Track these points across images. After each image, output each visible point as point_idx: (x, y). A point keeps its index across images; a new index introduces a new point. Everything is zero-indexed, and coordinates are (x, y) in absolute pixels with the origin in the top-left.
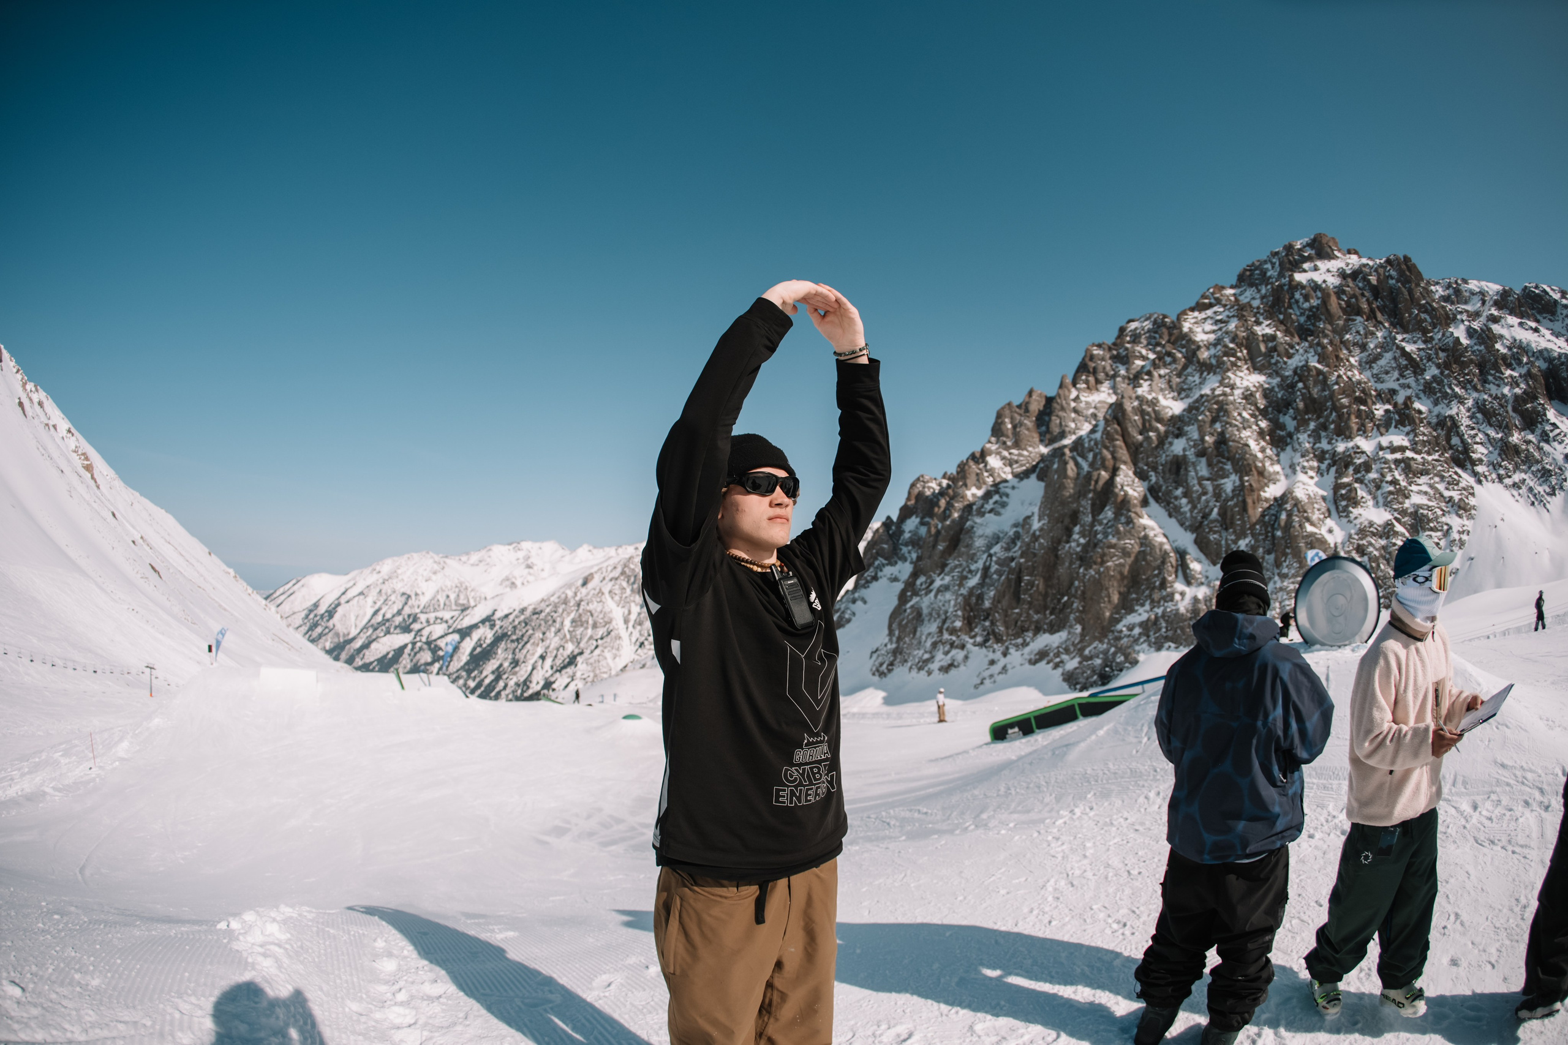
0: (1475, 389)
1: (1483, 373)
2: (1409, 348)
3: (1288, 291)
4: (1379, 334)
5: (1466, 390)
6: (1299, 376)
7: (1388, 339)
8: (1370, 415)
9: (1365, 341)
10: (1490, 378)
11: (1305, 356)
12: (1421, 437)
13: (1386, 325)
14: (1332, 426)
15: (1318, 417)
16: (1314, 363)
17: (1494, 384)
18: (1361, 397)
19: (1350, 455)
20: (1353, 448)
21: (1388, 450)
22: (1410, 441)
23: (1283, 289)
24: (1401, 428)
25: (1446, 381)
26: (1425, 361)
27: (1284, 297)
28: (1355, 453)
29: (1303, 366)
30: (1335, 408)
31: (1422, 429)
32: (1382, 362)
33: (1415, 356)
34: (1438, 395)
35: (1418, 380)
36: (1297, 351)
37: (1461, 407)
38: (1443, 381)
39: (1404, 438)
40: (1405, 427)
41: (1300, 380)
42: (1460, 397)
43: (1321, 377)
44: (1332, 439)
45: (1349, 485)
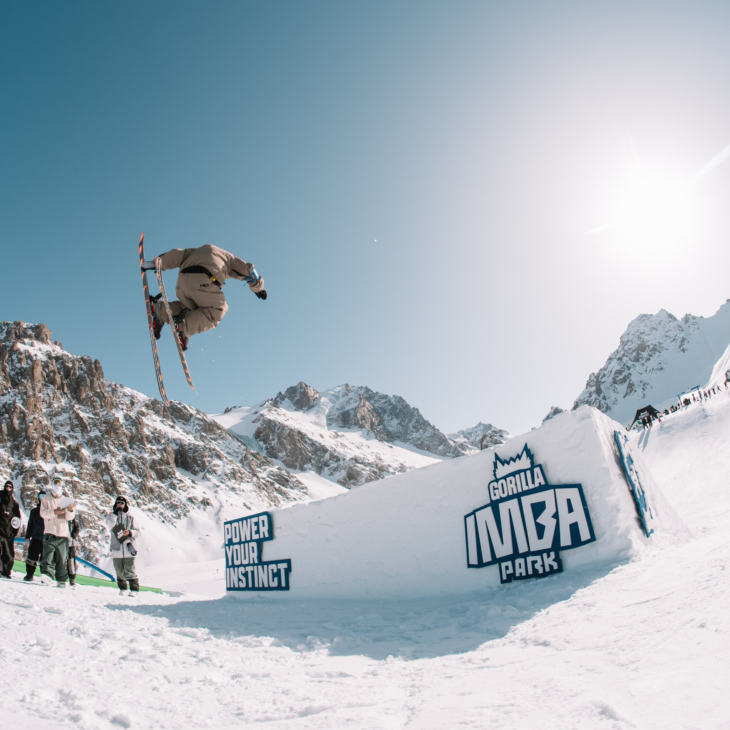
0: (125, 450)
1: (132, 441)
2: (82, 414)
3: (9, 351)
4: (63, 400)
5: (119, 450)
6: (6, 409)
7: (68, 406)
8: (51, 449)
9: (52, 401)
10: (135, 446)
11: (14, 398)
12: (85, 471)
13: (69, 396)
14: (23, 449)
15: (14, 440)
16: (19, 404)
17: (137, 450)
18: (47, 436)
19: (34, 470)
20: (37, 466)
21: (61, 474)
22: (77, 471)
23: (6, 349)
24: (71, 462)
25: (104, 441)
26: (91, 426)
27: (6, 354)
28: (38, 470)
29: (10, 404)
30: (27, 437)
31: (86, 465)
32: (60, 418)
33: (85, 421)
34: (97, 448)
35: (83, 435)
36: (9, 392)
37: (113, 459)
38: (102, 441)
39: (73, 468)
40: (74, 462)
41: (7, 412)
42: (113, 453)
43: (22, 415)
44: (22, 457)
45: (32, 489)
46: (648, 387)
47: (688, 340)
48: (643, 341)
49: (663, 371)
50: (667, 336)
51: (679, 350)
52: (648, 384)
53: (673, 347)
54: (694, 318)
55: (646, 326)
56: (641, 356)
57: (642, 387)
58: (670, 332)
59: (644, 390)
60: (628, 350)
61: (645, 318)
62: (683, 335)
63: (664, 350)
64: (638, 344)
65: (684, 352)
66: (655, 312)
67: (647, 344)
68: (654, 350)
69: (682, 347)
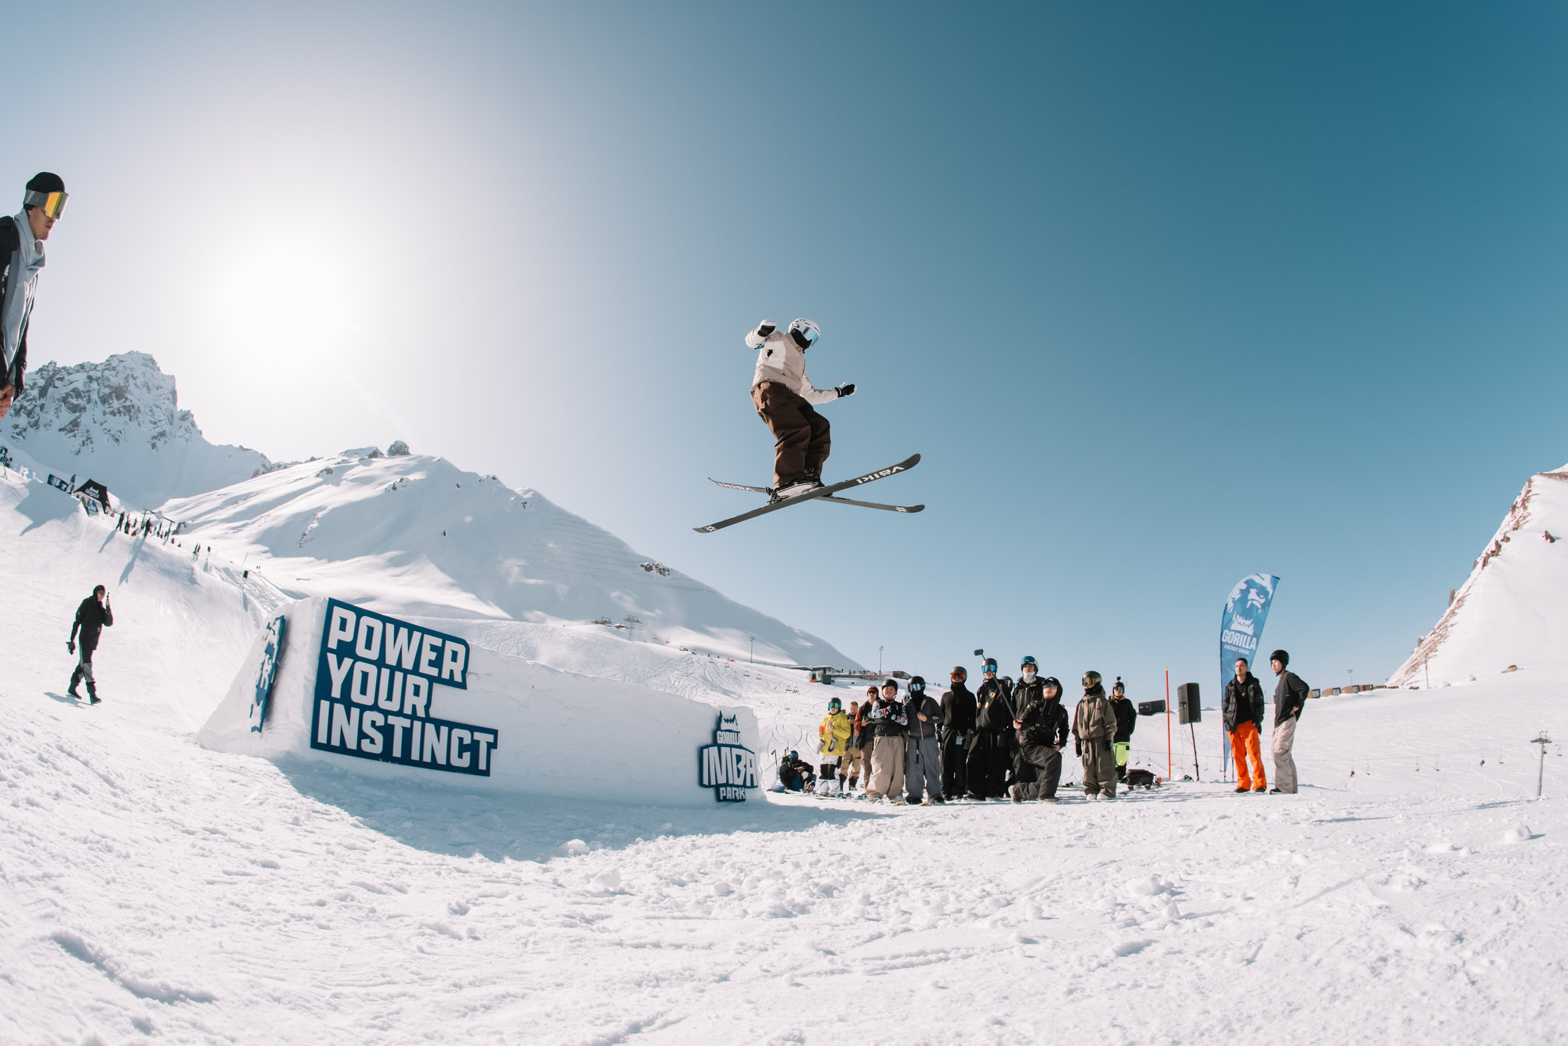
46: (90, 446)
47: (168, 441)
48: (127, 387)
49: (116, 445)
50: (151, 410)
51: (150, 440)
52: (91, 442)
53: (148, 431)
54: (193, 424)
55: (144, 373)
56: (111, 402)
57: (84, 439)
58: (159, 409)
59: (84, 445)
60: (106, 378)
61: (150, 365)
62: (167, 428)
63: (136, 423)
64: (119, 384)
65: (153, 448)
66: (165, 370)
67: (127, 395)
68: (128, 409)
69: (154, 441)
